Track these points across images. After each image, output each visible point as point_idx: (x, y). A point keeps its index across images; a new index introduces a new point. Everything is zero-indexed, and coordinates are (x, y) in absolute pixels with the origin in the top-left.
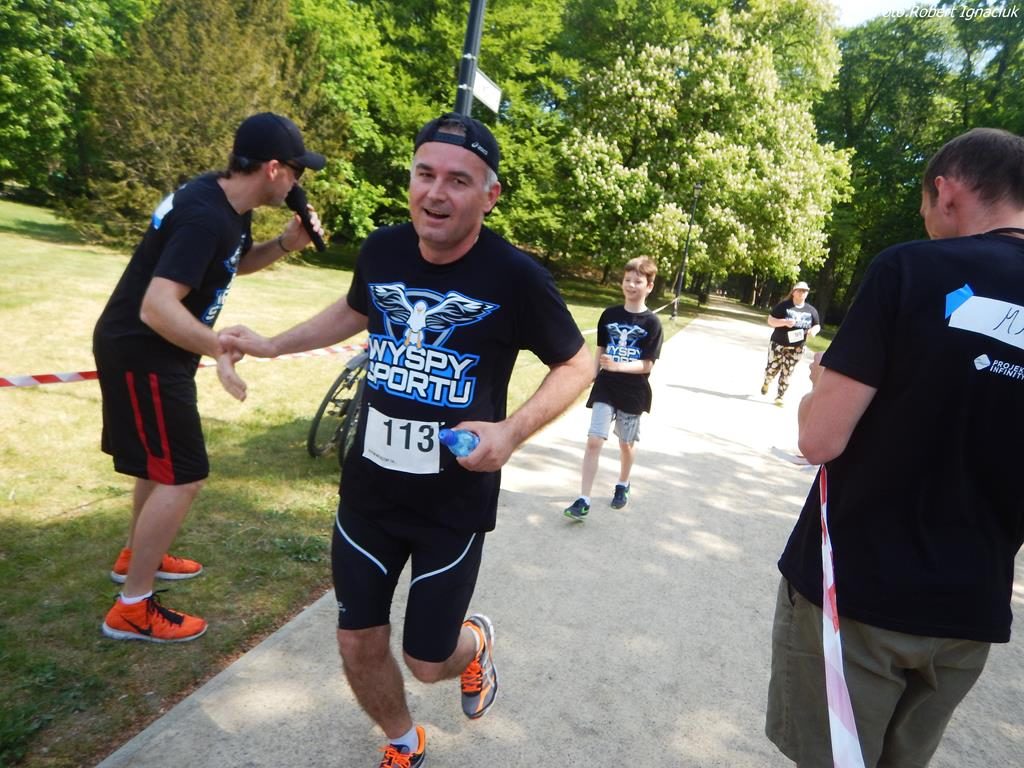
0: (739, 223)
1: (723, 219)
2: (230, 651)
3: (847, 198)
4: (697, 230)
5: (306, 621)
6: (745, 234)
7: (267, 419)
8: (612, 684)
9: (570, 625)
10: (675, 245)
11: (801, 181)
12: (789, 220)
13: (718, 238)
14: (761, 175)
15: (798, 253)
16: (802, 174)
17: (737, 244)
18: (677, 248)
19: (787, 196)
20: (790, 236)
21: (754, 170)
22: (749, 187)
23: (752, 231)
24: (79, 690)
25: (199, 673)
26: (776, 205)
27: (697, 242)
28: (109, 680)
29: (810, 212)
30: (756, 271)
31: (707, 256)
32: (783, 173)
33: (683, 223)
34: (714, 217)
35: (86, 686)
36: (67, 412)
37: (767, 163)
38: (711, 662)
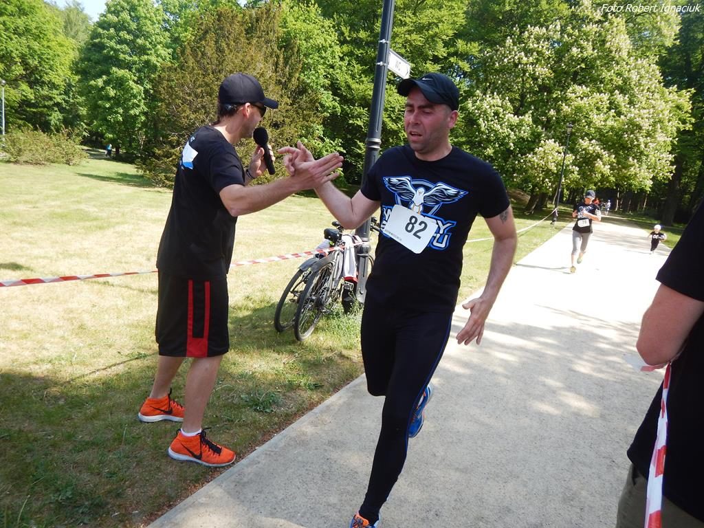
0: (603, 151)
1: (591, 148)
2: (197, 481)
3: (689, 127)
4: (570, 157)
5: (257, 459)
6: (608, 159)
7: (253, 304)
8: (487, 522)
9: (457, 469)
10: (554, 169)
11: (651, 116)
12: (642, 146)
13: (587, 162)
14: (619, 114)
15: (651, 170)
16: (652, 110)
17: (603, 166)
18: (556, 172)
19: (640, 128)
20: (644, 158)
21: (613, 111)
22: (610, 123)
23: (614, 156)
24: (86, 507)
25: (173, 498)
26: (632, 136)
27: (570, 167)
28: (109, 500)
29: (658, 139)
30: (617, 185)
31: (579, 177)
32: (637, 111)
33: (560, 153)
34: (584, 147)
35: (92, 504)
36: (123, 299)
37: (623, 104)
38: (572, 506)
